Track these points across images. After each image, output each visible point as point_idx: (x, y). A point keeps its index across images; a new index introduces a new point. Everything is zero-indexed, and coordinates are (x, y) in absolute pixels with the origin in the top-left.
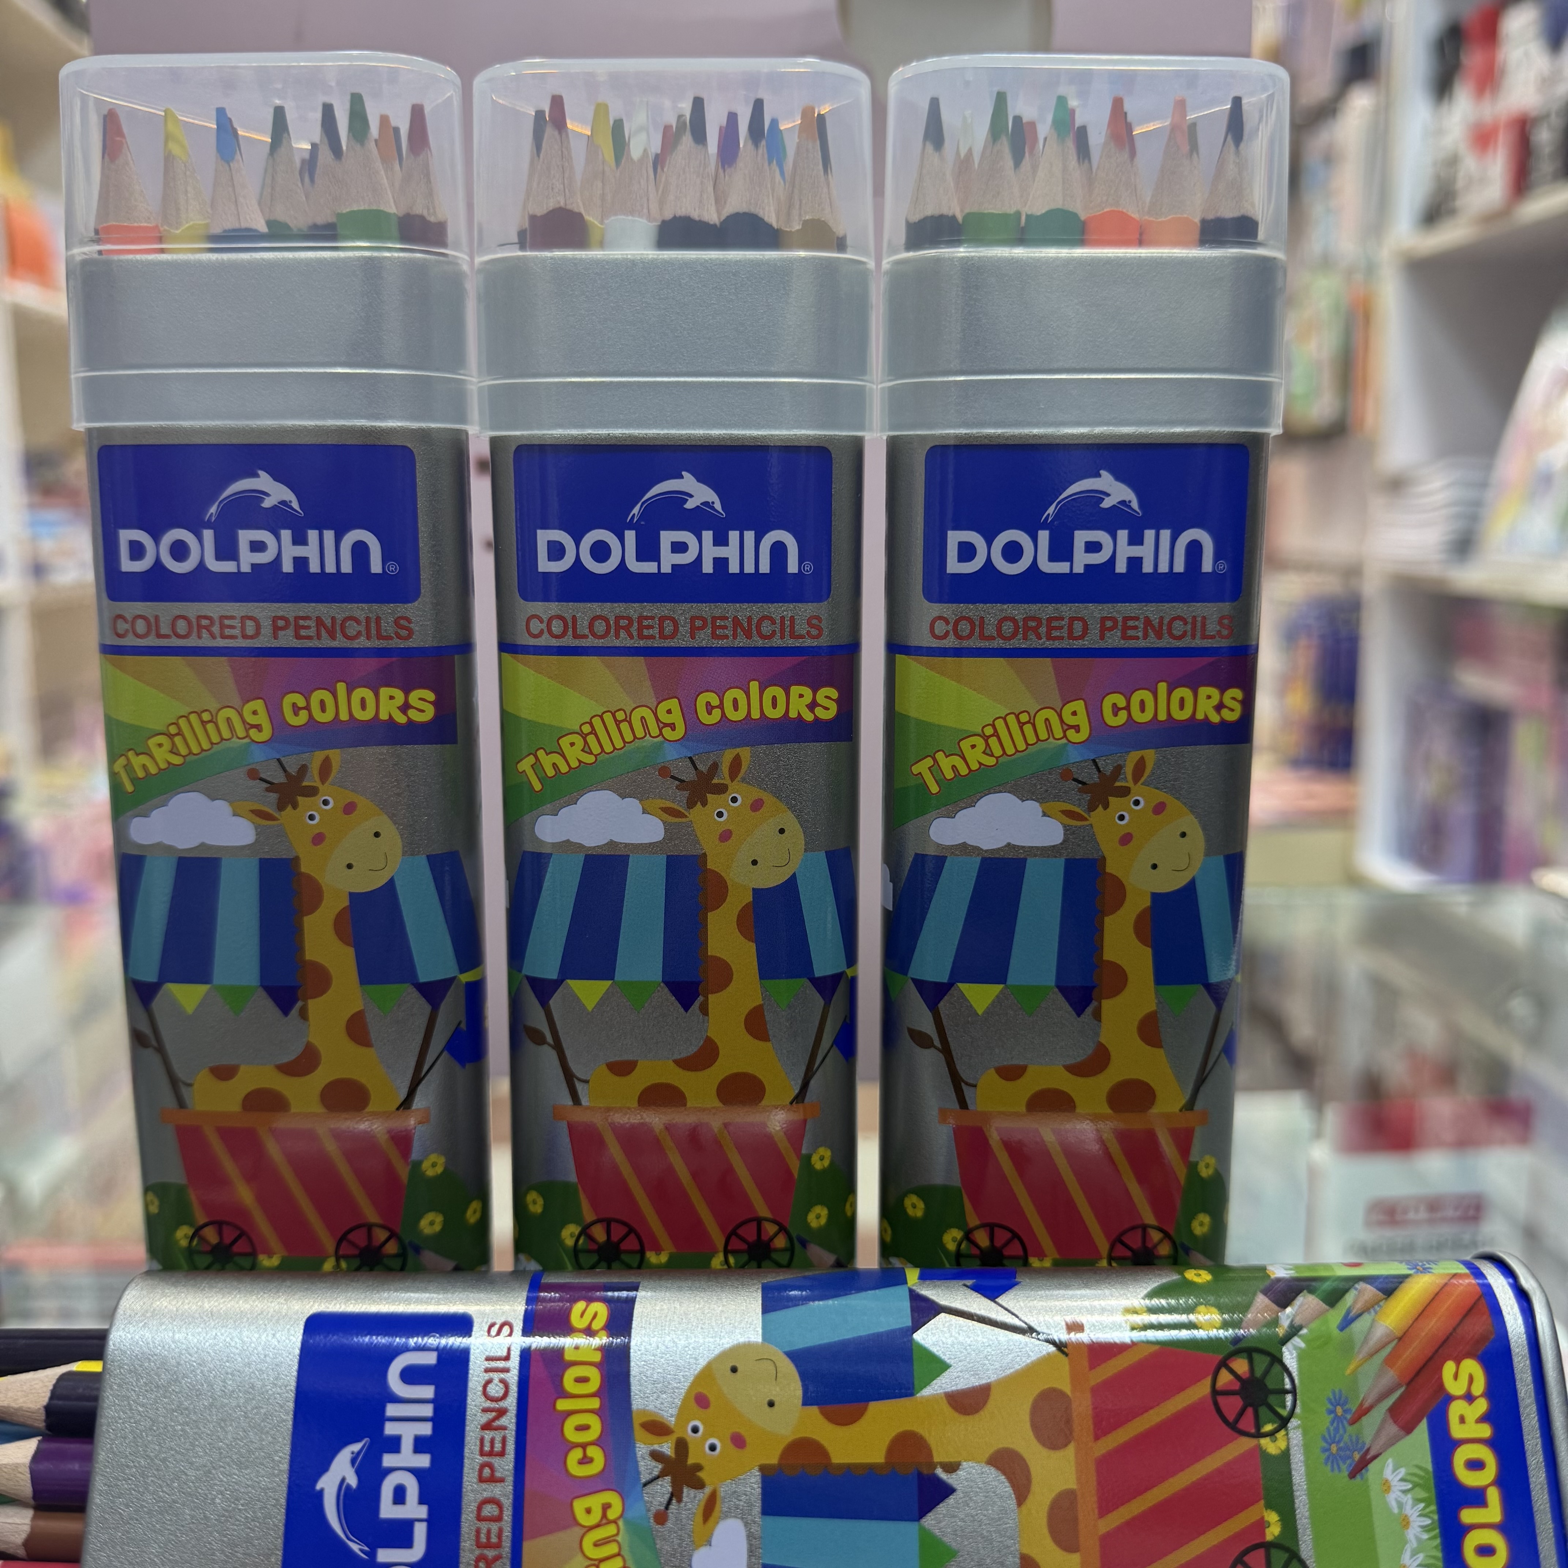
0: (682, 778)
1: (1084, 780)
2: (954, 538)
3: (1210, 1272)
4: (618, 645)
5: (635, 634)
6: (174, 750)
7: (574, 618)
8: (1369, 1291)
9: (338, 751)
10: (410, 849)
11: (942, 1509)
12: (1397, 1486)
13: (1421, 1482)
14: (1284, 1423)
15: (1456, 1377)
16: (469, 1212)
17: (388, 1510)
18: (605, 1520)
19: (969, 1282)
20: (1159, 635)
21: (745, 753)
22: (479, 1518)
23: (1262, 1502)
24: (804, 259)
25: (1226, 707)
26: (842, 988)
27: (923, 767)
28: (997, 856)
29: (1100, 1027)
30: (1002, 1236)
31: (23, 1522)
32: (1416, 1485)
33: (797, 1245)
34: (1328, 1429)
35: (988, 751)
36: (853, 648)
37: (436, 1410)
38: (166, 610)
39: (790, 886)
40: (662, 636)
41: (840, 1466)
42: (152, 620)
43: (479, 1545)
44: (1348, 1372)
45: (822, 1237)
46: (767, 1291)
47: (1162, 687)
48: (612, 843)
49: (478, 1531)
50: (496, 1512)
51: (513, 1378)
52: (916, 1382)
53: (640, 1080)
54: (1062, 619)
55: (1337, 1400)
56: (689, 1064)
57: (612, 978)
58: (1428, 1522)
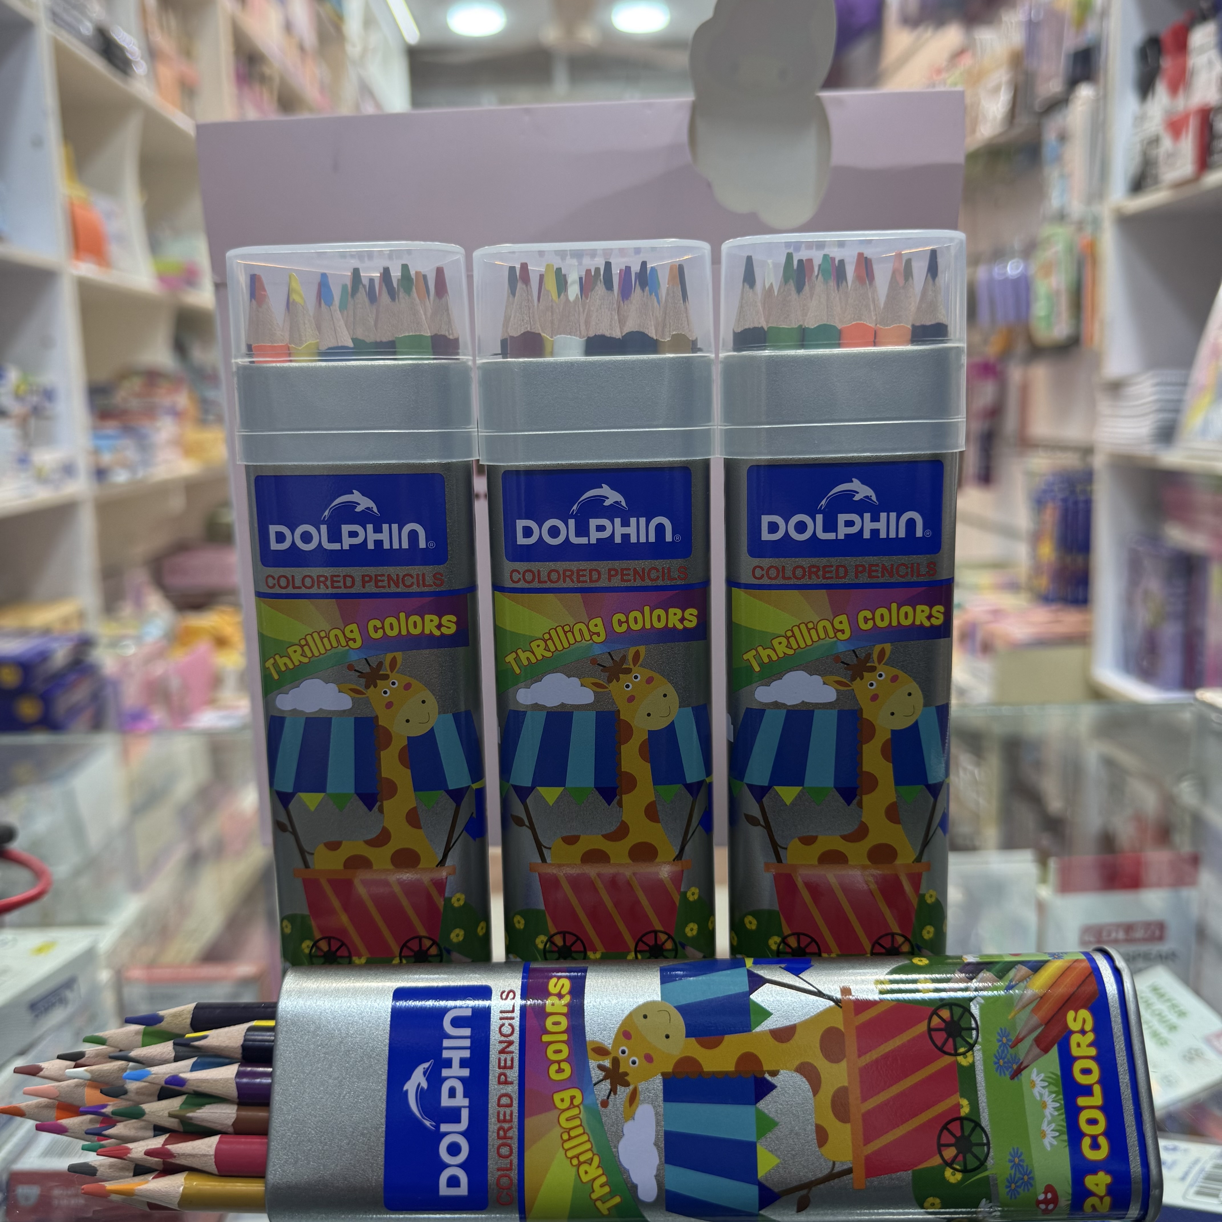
0: (604, 665)
1: (848, 663)
2: (766, 519)
3: (928, 959)
4: (565, 586)
5: (575, 579)
6: (303, 654)
7: (539, 571)
8: (1024, 970)
9: (401, 653)
10: (442, 710)
11: (768, 1098)
12: (1039, 1084)
13: (1053, 1081)
14: (971, 1047)
15: (1075, 1020)
16: (479, 929)
17: (446, 1101)
18: (572, 1106)
19: (783, 966)
20: (891, 575)
21: (642, 649)
22: (499, 1105)
23: (958, 1094)
24: (673, 358)
25: (933, 617)
26: (703, 790)
27: (750, 656)
28: (796, 709)
29: (862, 812)
30: (805, 941)
31: (231, 1112)
32: (1050, 1083)
33: (679, 947)
34: (998, 1051)
35: (789, 646)
36: (706, 583)
37: (472, 1043)
38: (298, 573)
39: (671, 729)
40: (591, 581)
41: (708, 1073)
42: (290, 579)
43: (499, 1121)
44: (1010, 1017)
45: (694, 942)
46: (662, 971)
47: (894, 606)
48: (563, 705)
49: (498, 1113)
50: (509, 1101)
51: (516, 1022)
52: (752, 1024)
53: (583, 846)
54: (832, 566)
55: (1004, 1033)
56: (611, 837)
57: (564, 786)
58: (1058, 1105)
